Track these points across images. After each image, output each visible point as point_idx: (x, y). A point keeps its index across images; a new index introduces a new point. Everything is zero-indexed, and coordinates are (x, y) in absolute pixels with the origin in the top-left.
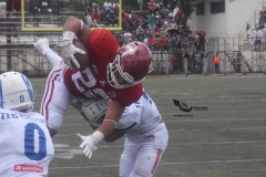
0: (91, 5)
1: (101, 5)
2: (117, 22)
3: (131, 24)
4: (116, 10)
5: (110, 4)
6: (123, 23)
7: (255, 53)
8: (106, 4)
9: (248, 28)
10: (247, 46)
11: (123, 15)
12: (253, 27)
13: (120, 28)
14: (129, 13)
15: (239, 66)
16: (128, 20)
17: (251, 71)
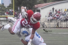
0: (6, 10)
1: (9, 10)
2: (13, 14)
3: (16, 15)
4: (13, 11)
5: (11, 10)
6: (14, 15)
7: (48, 23)
8: (10, 10)
9: (46, 17)
10: (46, 21)
11: (14, 13)
12: (47, 16)
13: (14, 16)
14: (16, 12)
15: (44, 26)
16: (16, 14)
17: (47, 27)
